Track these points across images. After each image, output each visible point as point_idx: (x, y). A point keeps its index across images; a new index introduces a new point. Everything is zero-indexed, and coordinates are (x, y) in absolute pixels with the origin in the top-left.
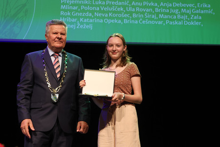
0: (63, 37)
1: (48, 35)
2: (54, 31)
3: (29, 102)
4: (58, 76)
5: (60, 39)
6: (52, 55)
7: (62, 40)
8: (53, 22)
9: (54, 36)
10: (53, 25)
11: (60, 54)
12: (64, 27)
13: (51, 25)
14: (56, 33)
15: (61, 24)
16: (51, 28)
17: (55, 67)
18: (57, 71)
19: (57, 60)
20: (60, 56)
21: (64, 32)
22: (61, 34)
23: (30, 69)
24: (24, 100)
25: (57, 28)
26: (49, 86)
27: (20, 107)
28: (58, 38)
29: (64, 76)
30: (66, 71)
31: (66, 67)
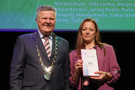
0: (52, 21)
1: (38, 20)
2: (44, 17)
3: (21, 81)
4: (49, 56)
6: (43, 38)
8: (43, 7)
9: (44, 21)
12: (53, 12)
13: (41, 10)
14: (46, 19)
15: (50, 9)
17: (46, 48)
18: (47, 52)
19: (47, 42)
20: (50, 38)
21: (53, 17)
22: (51, 19)
24: (17, 80)
25: (47, 14)
26: (42, 65)
27: (13, 87)
28: (47, 23)
29: (55, 57)
30: (56, 53)
31: (56, 49)
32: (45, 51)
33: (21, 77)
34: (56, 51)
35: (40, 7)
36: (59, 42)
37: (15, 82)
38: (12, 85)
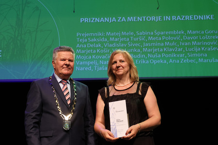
0: (71, 64)
1: (55, 62)
2: (62, 58)
3: (38, 130)
4: (69, 102)
5: (68, 66)
6: (61, 82)
7: (70, 67)
8: (60, 48)
9: (62, 63)
10: (61, 51)
11: (68, 81)
12: (72, 53)
13: (59, 51)
14: (64, 60)
15: (69, 50)
16: (59, 55)
17: (65, 94)
18: (67, 98)
19: (65, 87)
20: (68, 83)
21: (72, 59)
22: (70, 60)
23: (39, 95)
24: (33, 129)
25: (64, 54)
26: (60, 113)
28: (66, 65)
29: (75, 103)
30: (76, 98)
31: (76, 94)
32: (64, 97)
33: (37, 125)
34: (76, 96)
35: (58, 48)
36: (78, 87)
37: (31, 131)
38: (28, 135)
